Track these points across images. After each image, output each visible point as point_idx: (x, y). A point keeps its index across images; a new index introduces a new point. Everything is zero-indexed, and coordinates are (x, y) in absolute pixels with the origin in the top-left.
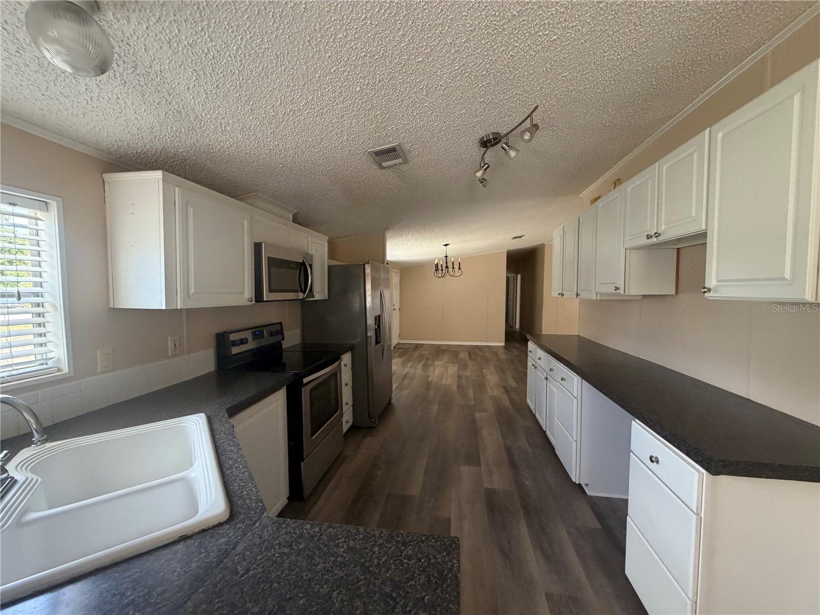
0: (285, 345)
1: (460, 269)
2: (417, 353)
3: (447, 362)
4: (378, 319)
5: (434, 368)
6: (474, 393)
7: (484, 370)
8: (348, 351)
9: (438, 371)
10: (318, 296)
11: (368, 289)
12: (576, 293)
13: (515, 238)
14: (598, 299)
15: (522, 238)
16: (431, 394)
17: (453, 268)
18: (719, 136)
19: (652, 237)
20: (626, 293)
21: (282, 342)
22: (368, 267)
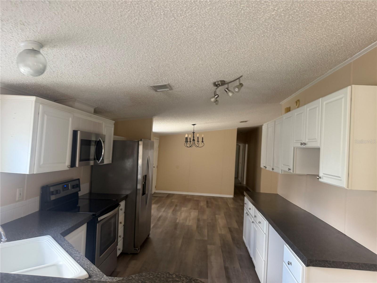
0: (80, 194)
1: (203, 142)
2: (169, 201)
3: (191, 209)
4: (145, 178)
5: (181, 213)
6: (208, 231)
7: (216, 216)
8: (123, 200)
9: (184, 215)
10: (106, 162)
11: (140, 158)
12: (272, 167)
14: (282, 173)
15: (247, 122)
16: (178, 232)
17: (198, 141)
18: (324, 103)
19: (302, 144)
20: (294, 173)
21: (79, 192)
22: (141, 143)
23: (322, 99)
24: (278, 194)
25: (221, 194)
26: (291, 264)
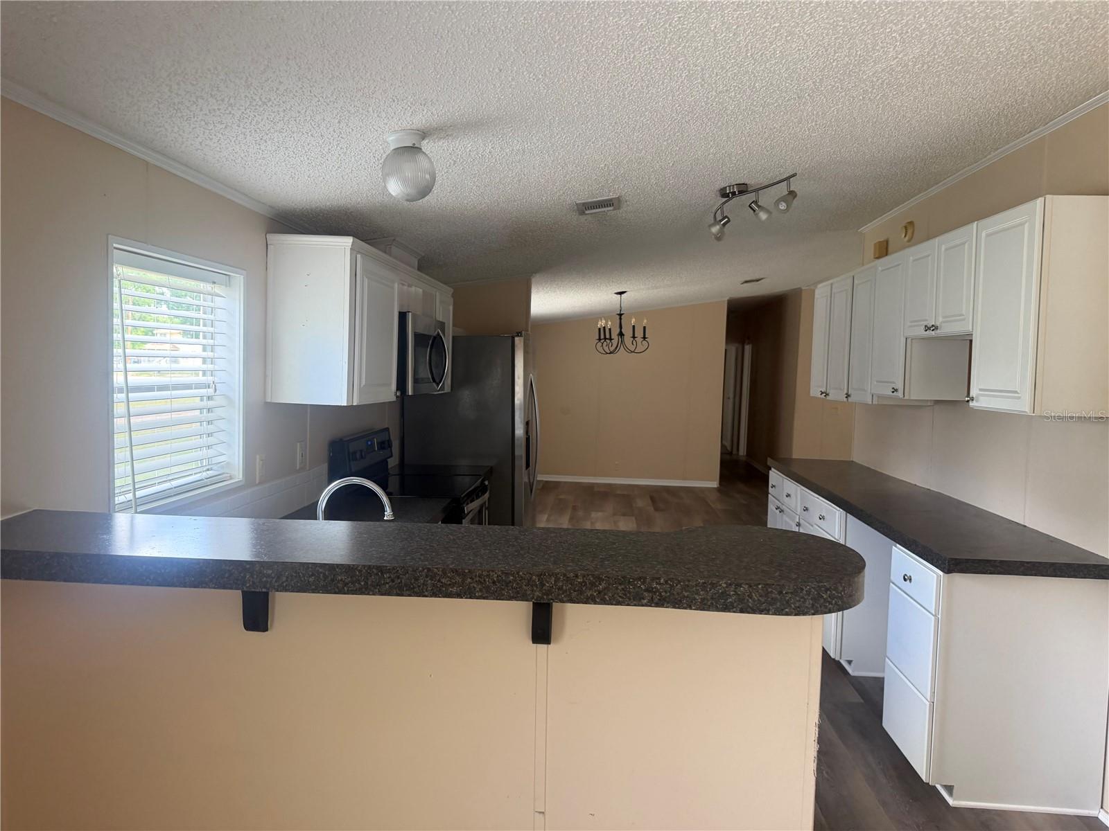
1: (644, 338)
2: (551, 499)
3: (614, 513)
5: (593, 524)
11: (519, 378)
12: (845, 392)
13: (746, 282)
14: (874, 403)
15: (760, 282)
17: (634, 337)
18: (984, 234)
19: (929, 329)
20: (906, 397)
21: (389, 460)
22: (519, 342)
23: (977, 224)
24: (852, 461)
25: (685, 479)
26: (910, 580)
